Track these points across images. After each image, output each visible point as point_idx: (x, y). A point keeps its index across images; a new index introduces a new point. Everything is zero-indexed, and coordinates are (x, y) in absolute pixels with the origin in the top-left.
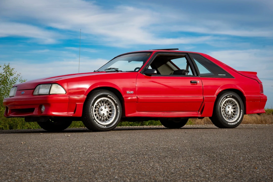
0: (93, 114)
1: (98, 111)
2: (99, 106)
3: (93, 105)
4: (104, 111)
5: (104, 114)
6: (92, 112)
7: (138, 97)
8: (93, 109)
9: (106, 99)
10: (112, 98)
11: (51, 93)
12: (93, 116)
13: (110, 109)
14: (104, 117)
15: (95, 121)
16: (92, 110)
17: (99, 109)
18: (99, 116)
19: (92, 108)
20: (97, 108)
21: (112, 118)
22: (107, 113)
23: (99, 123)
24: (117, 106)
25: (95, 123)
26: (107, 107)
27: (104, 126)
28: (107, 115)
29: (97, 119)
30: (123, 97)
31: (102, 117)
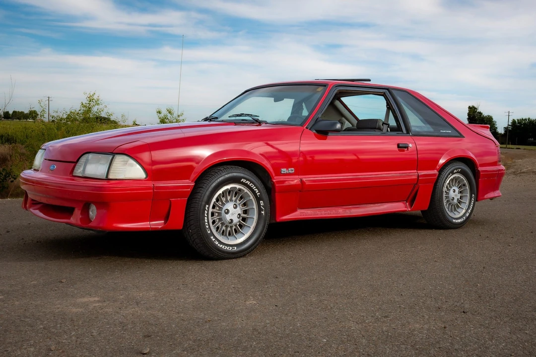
0: (208, 222)
1: (219, 214)
2: (220, 203)
3: (208, 203)
4: (232, 214)
5: (231, 220)
6: (206, 218)
7: (304, 179)
8: (208, 211)
9: (238, 186)
10: (250, 185)
12: (207, 227)
13: (245, 208)
14: (231, 227)
15: (212, 237)
16: (206, 215)
17: (220, 209)
18: (220, 225)
19: (206, 208)
20: (218, 208)
21: (248, 228)
22: (239, 218)
23: (221, 243)
24: (261, 202)
25: (212, 243)
26: (239, 204)
27: (232, 248)
28: (240, 222)
29: (217, 231)
30: (273, 182)
31: (227, 227)
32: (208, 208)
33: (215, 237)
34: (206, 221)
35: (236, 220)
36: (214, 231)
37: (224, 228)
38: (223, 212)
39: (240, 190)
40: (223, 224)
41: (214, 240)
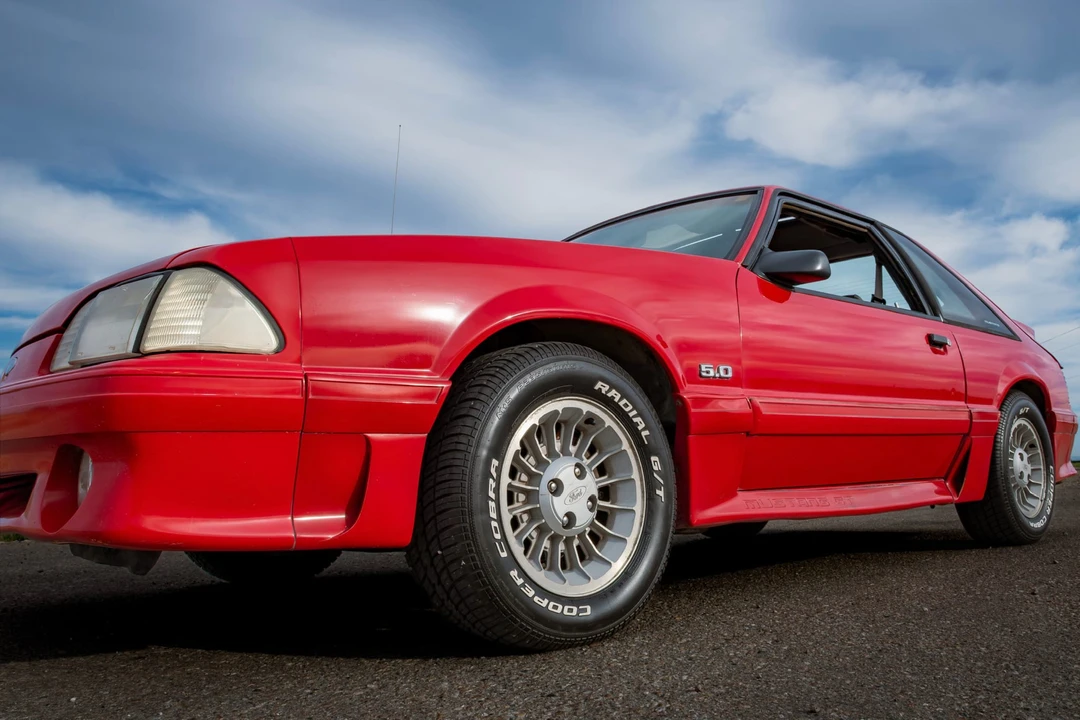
0: (500, 520)
1: (531, 496)
2: (532, 460)
3: (498, 450)
4: (573, 497)
5: (570, 516)
6: (492, 504)
7: (757, 401)
8: (498, 481)
9: (585, 407)
10: (621, 404)
11: (149, 346)
12: (498, 536)
13: (605, 481)
14: (568, 541)
15: (514, 573)
16: (492, 494)
17: (533, 478)
18: (535, 534)
19: (493, 471)
20: (524, 478)
21: (620, 544)
22: (591, 510)
23: (543, 592)
24: (653, 458)
25: (517, 592)
26: (590, 466)
27: (579, 611)
28: (592, 524)
29: (525, 553)
30: (682, 399)
31: (554, 539)
32: (499, 470)
33: (523, 573)
34: (493, 515)
35: (585, 517)
36: (518, 549)
37: (546, 543)
38: (543, 488)
39: (590, 420)
40: (542, 530)
41: (520, 581)
